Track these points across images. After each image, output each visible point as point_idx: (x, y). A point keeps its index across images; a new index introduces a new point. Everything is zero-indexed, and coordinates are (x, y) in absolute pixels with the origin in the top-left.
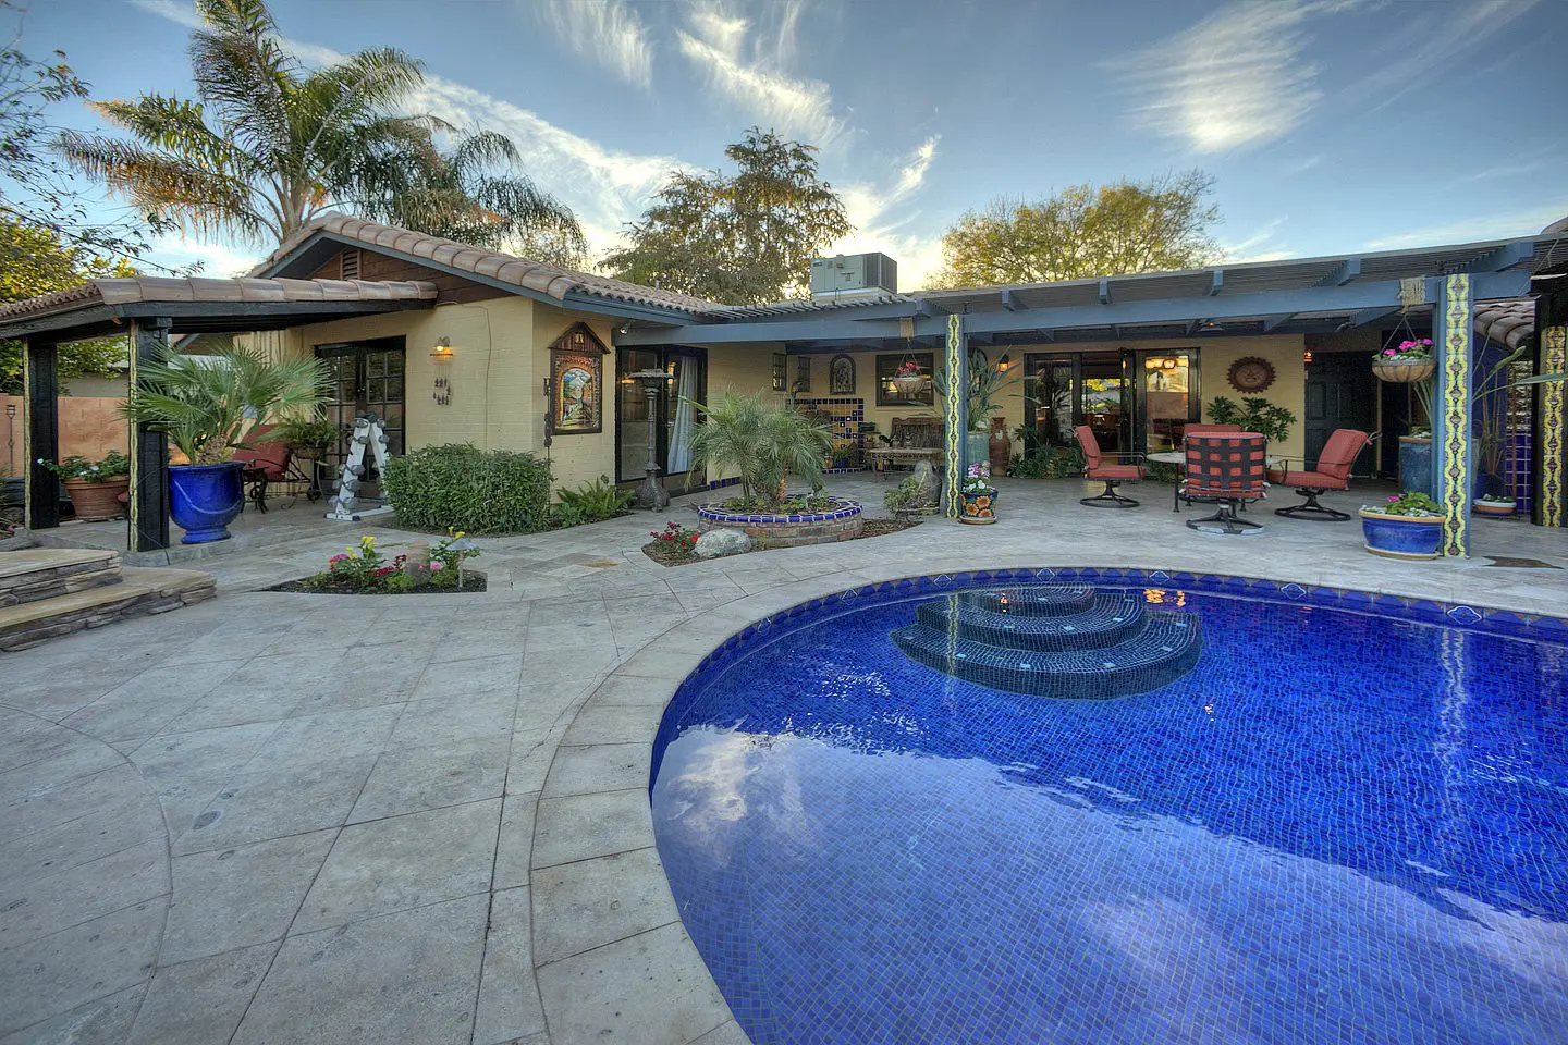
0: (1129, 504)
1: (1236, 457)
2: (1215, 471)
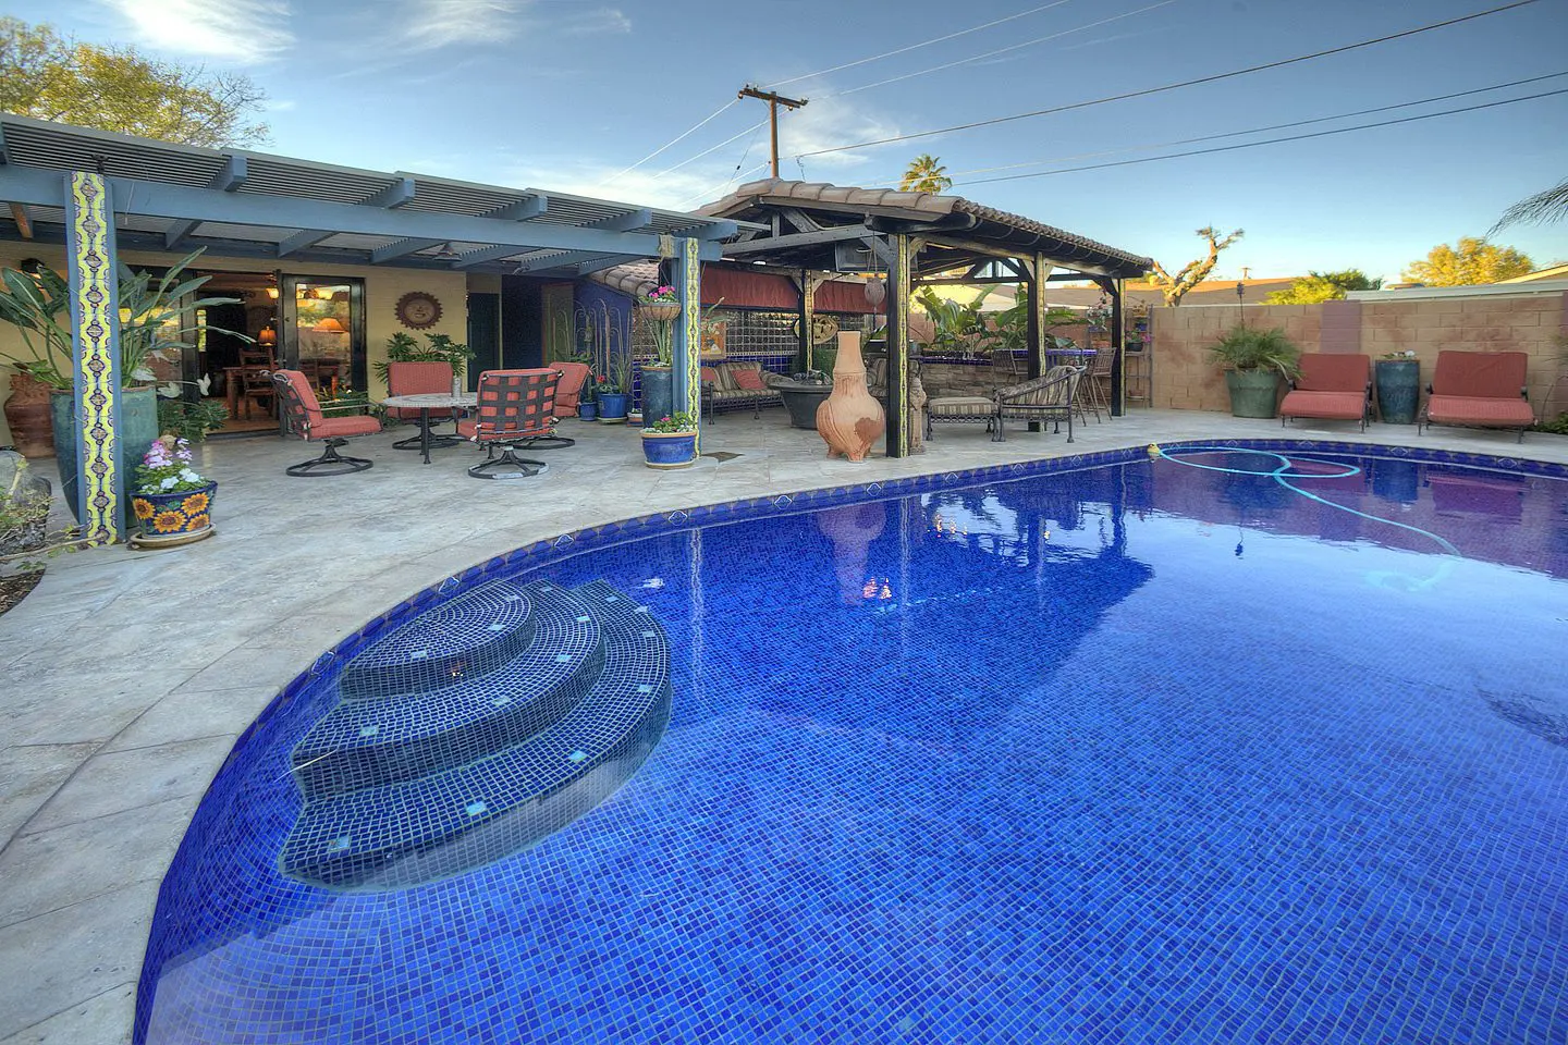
0: (360, 465)
1: (532, 395)
2: (511, 412)
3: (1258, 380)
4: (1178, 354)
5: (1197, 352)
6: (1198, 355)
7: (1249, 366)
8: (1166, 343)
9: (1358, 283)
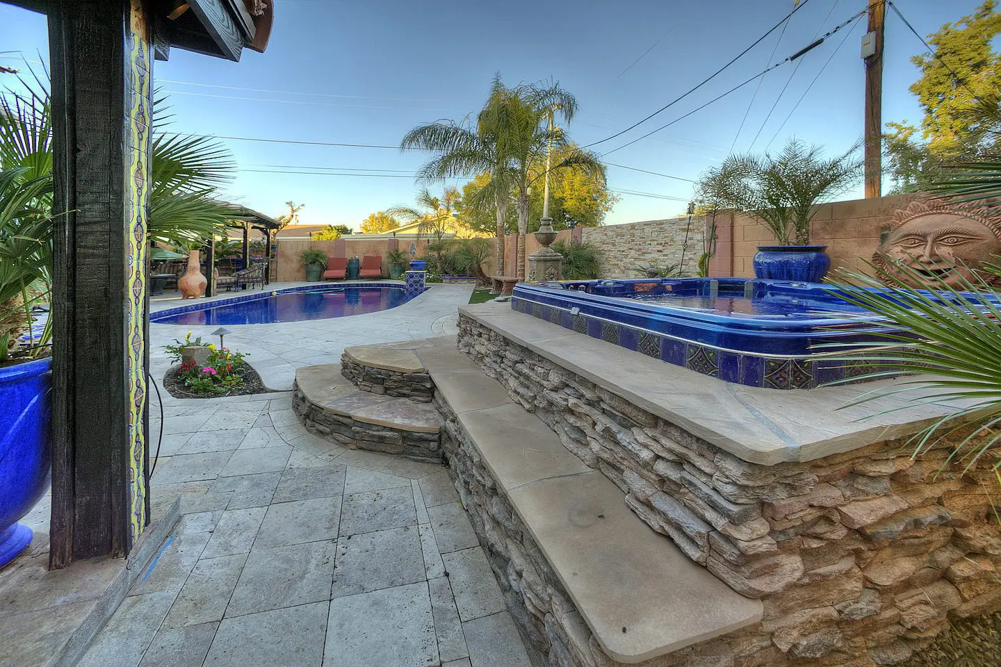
3: (316, 268)
4: (288, 259)
5: (296, 259)
6: (295, 260)
7: (313, 262)
8: (283, 256)
9: (344, 230)
